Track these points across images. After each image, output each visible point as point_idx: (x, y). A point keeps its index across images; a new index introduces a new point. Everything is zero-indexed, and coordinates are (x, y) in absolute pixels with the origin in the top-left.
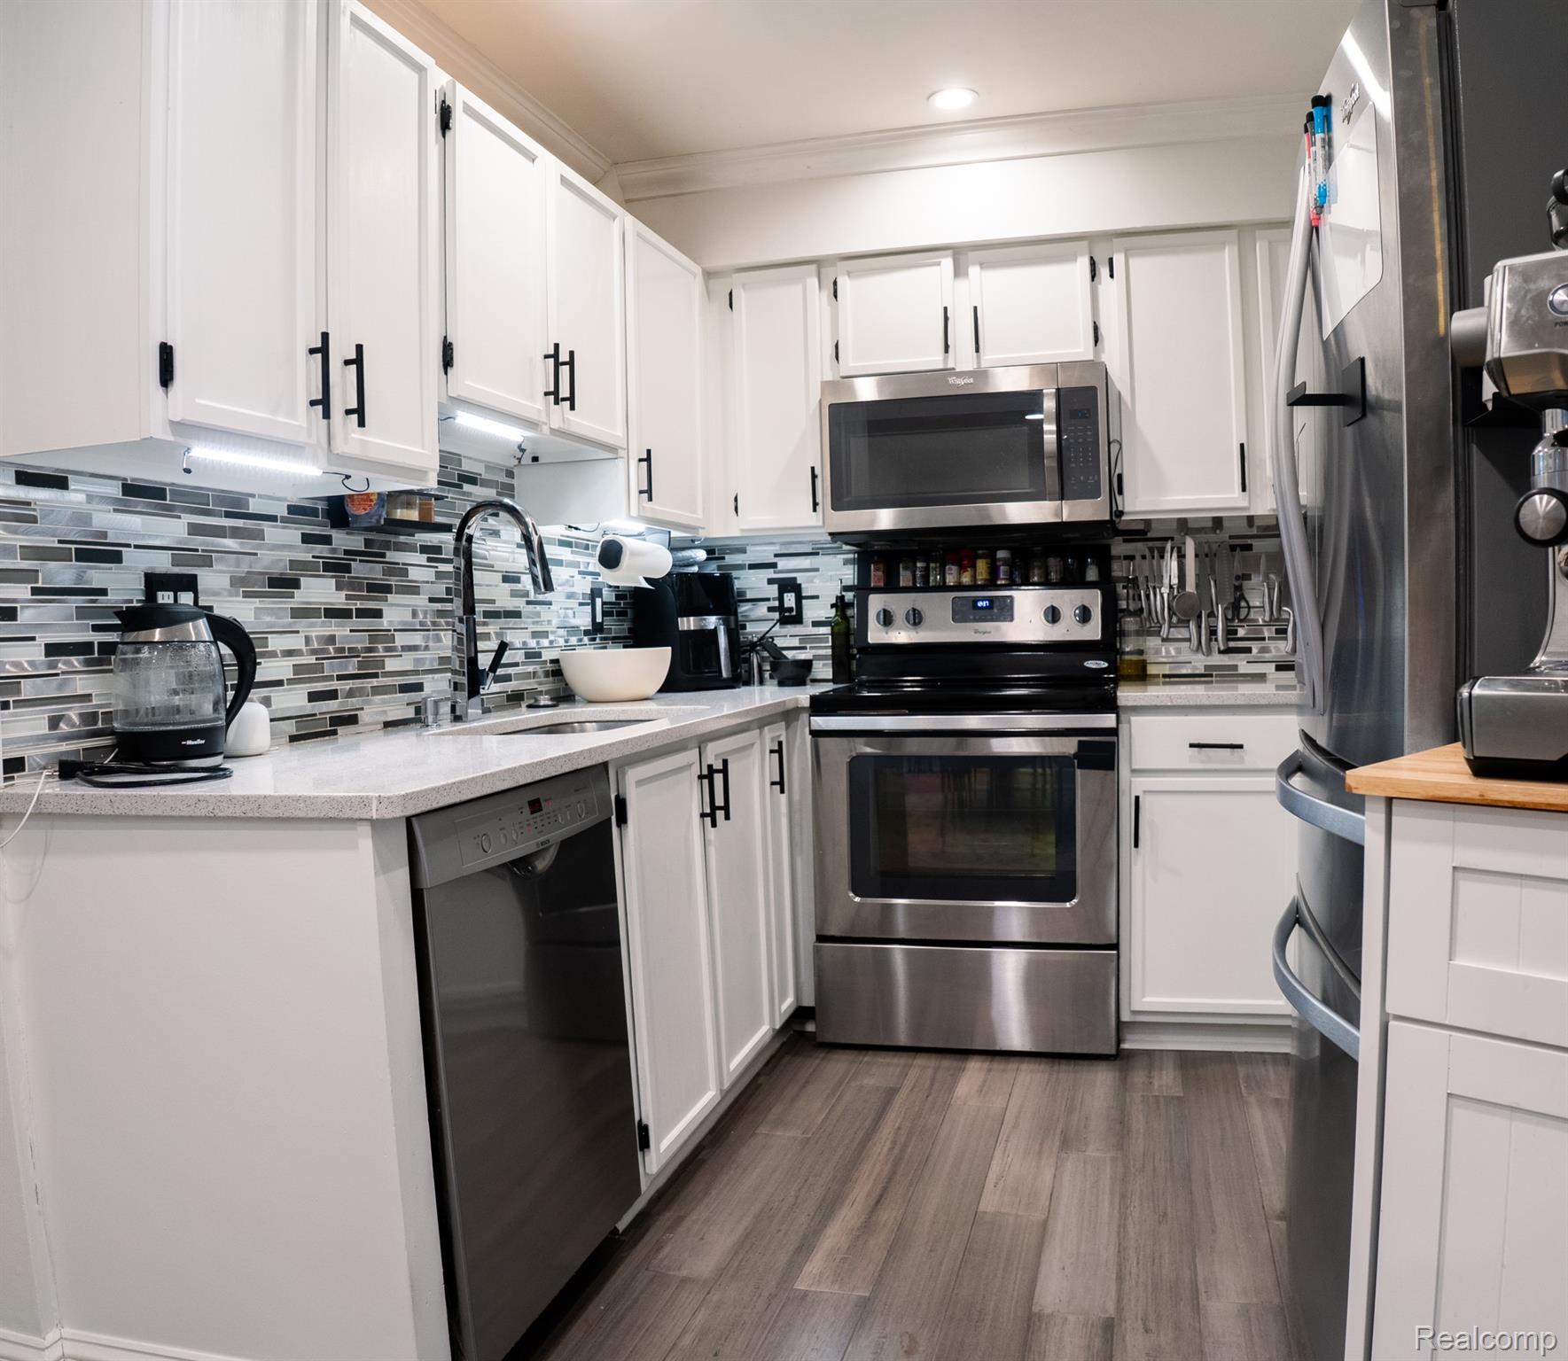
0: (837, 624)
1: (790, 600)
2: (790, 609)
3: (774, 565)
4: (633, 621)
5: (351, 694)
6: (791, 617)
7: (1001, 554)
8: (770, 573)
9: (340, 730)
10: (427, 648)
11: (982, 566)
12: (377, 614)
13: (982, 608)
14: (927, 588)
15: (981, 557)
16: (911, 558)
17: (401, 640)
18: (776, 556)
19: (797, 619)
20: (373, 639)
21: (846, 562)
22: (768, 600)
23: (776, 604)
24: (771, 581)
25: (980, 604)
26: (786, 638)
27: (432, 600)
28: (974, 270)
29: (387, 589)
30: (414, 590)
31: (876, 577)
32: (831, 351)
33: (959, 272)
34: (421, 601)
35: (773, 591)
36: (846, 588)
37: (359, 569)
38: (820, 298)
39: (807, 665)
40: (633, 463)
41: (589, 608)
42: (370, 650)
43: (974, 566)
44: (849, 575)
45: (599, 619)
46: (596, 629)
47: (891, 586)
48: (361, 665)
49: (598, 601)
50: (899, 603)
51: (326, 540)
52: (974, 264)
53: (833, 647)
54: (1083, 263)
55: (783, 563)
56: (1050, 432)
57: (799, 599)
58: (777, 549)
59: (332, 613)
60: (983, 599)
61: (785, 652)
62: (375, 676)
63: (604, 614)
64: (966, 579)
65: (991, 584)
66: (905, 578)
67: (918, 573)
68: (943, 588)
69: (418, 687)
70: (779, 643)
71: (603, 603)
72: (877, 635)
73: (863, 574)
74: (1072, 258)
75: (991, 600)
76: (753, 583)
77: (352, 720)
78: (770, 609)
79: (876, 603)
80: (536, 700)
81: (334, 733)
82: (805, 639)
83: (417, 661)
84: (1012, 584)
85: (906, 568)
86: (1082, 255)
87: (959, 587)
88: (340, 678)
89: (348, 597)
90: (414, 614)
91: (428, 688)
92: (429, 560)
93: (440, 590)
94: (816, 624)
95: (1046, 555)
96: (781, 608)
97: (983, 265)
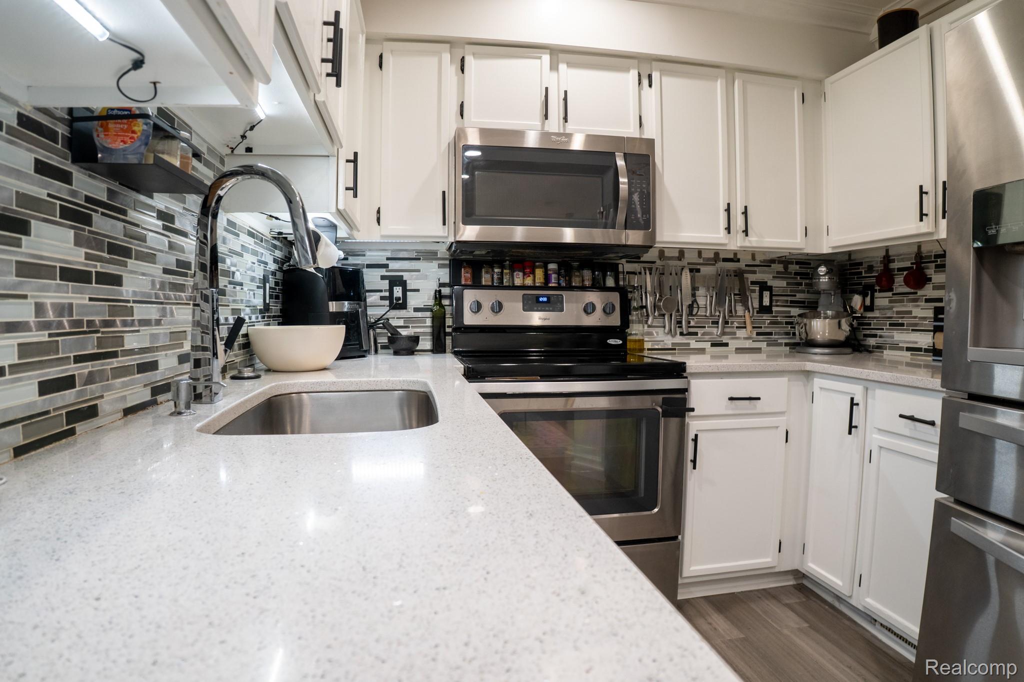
0: (435, 308)
1: (398, 292)
2: (398, 299)
3: (385, 266)
5: (91, 379)
6: (400, 305)
7: (552, 266)
8: (383, 272)
9: (80, 427)
10: (158, 322)
11: (539, 273)
12: (116, 280)
13: (543, 302)
14: (501, 287)
15: (539, 267)
16: (491, 265)
17: (140, 312)
18: (388, 259)
19: (403, 306)
20: (113, 311)
21: (440, 266)
22: (381, 291)
23: (387, 294)
24: (383, 278)
25: (541, 299)
26: (396, 319)
27: (166, 271)
28: (563, 67)
29: (126, 252)
30: (150, 258)
31: (466, 275)
32: (456, 109)
33: (554, 67)
34: (156, 270)
35: (385, 284)
36: (442, 285)
37: (102, 224)
38: (450, 70)
39: (415, 339)
40: (342, 162)
41: (262, 291)
42: (107, 324)
43: (533, 273)
44: (445, 275)
45: (267, 302)
46: (268, 308)
47: (476, 284)
48: (100, 343)
49: (267, 286)
50: (487, 297)
52: (563, 62)
53: (433, 327)
54: (634, 74)
55: (393, 265)
56: (624, 183)
57: (405, 291)
58: (389, 255)
59: (70, 275)
60: (543, 296)
61: (398, 329)
62: (114, 355)
63: (270, 297)
64: (529, 281)
65: (545, 286)
66: (485, 279)
67: (495, 276)
68: (514, 287)
69: (152, 366)
70: (394, 323)
71: (269, 288)
72: (469, 319)
73: (455, 276)
74: (627, 70)
75: (548, 297)
76: (372, 279)
77: (91, 412)
78: (382, 298)
79: (470, 296)
81: (72, 432)
82: (408, 320)
83: (154, 337)
84: (559, 288)
85: (487, 272)
86: (634, 68)
87: (523, 287)
88: (79, 359)
89: (88, 257)
90: (153, 282)
91: (162, 366)
92: (166, 228)
93: (170, 260)
94: (416, 310)
95: (581, 268)
96: (390, 298)
97: (570, 65)
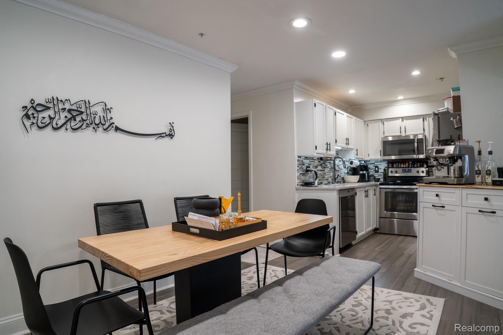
0: (384, 173)
1: (377, 169)
2: (377, 170)
3: (374, 164)
4: (353, 172)
5: (322, 180)
6: (377, 172)
7: (410, 162)
8: (374, 165)
9: (321, 184)
10: (329, 175)
11: (407, 164)
12: (324, 170)
13: (407, 171)
14: (398, 167)
15: (407, 163)
16: (396, 163)
17: (327, 174)
18: (375, 162)
19: (378, 172)
20: (324, 174)
21: (386, 163)
22: (373, 169)
23: (375, 169)
24: (374, 166)
25: (406, 170)
26: (376, 175)
27: (330, 169)
28: (405, 120)
29: (325, 168)
30: (328, 168)
31: (390, 166)
32: (383, 132)
33: (403, 121)
34: (328, 169)
35: (374, 167)
36: (386, 167)
37: (323, 165)
38: (381, 125)
39: (379, 179)
40: (355, 151)
41: (347, 170)
43: (406, 164)
44: (386, 165)
45: (348, 171)
46: (348, 173)
47: (393, 167)
48: (323, 177)
49: (348, 169)
50: (393, 170)
51: (320, 162)
52: (405, 119)
53: (383, 176)
54: (422, 119)
55: (376, 163)
56: (416, 145)
57: (378, 169)
58: (375, 161)
59: (321, 170)
60: (407, 169)
61: (376, 177)
62: (324, 178)
63: (349, 171)
64: (404, 166)
65: (408, 167)
66: (395, 166)
67: (397, 165)
68: (401, 167)
69: (328, 180)
70: (375, 175)
71: (349, 169)
72: (390, 174)
73: (388, 165)
74: (420, 118)
75: (408, 169)
76: (371, 166)
77: (322, 183)
78: (374, 170)
79: (390, 170)
80: (341, 182)
81: (320, 184)
82: (379, 175)
83: (328, 177)
84: (412, 167)
85: (395, 164)
86: (422, 118)
87: (403, 167)
88: (321, 178)
90: (328, 171)
91: (329, 180)
92: (330, 164)
93: (330, 168)
94: (381, 173)
95: (417, 162)
96: (375, 170)
97: (406, 120)
